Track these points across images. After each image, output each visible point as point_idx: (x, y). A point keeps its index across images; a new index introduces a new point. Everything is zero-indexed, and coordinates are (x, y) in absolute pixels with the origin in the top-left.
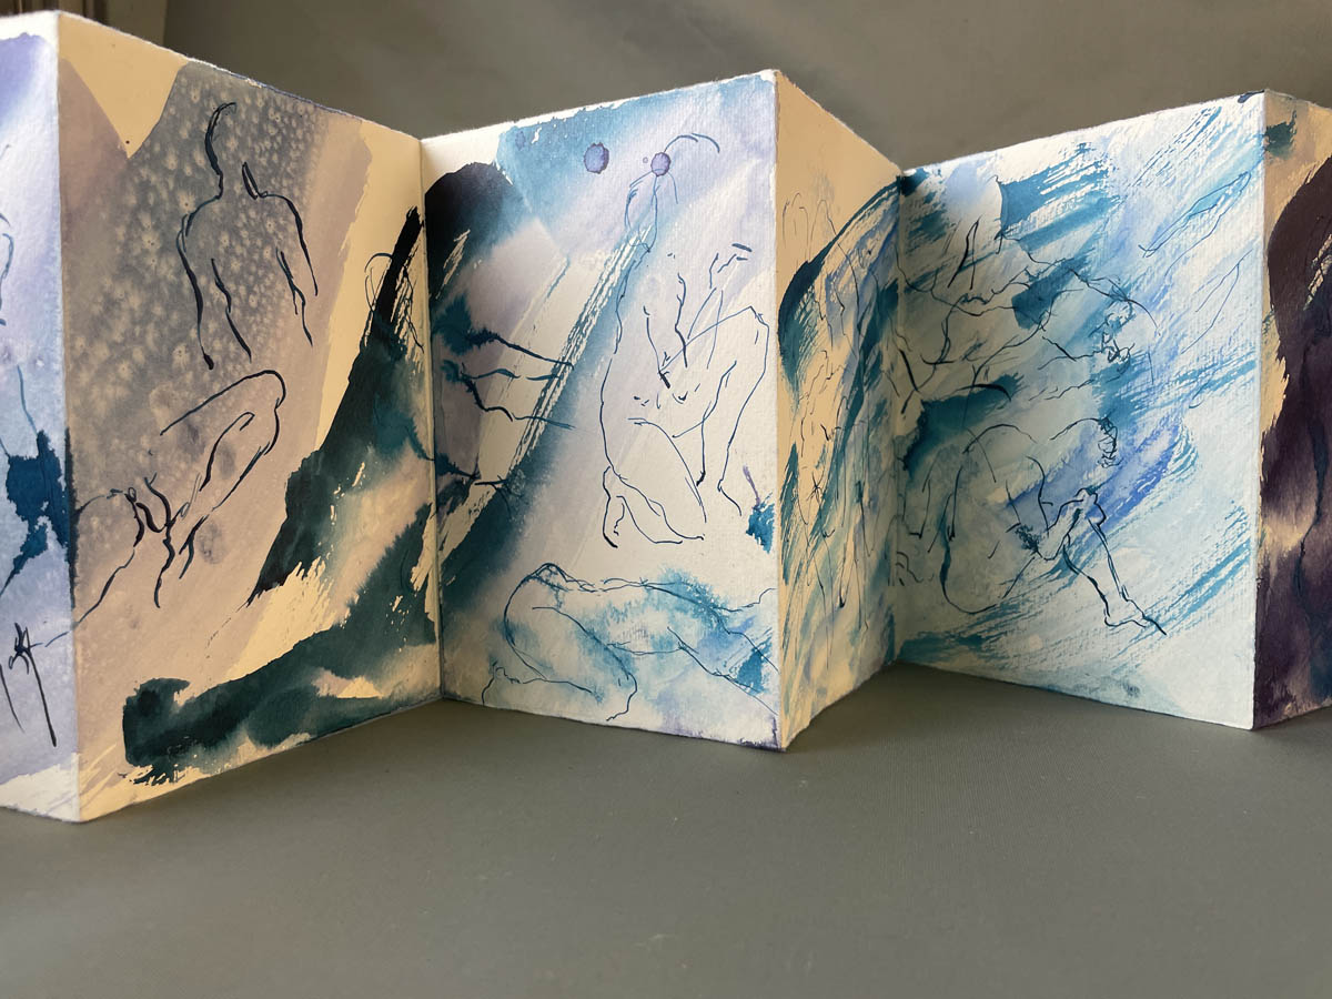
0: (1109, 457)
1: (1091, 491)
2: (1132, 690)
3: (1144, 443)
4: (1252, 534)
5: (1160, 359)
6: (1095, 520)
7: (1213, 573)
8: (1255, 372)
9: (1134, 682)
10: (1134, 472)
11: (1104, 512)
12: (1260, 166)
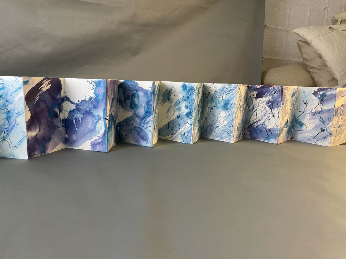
0: (8, 124)
1: (6, 129)
2: (14, 156)
3: (12, 122)
4: (26, 135)
5: (13, 111)
6: (7, 133)
7: (22, 140)
8: (24, 114)
9: (14, 155)
10: (11, 126)
11: (8, 132)
12: (23, 87)
